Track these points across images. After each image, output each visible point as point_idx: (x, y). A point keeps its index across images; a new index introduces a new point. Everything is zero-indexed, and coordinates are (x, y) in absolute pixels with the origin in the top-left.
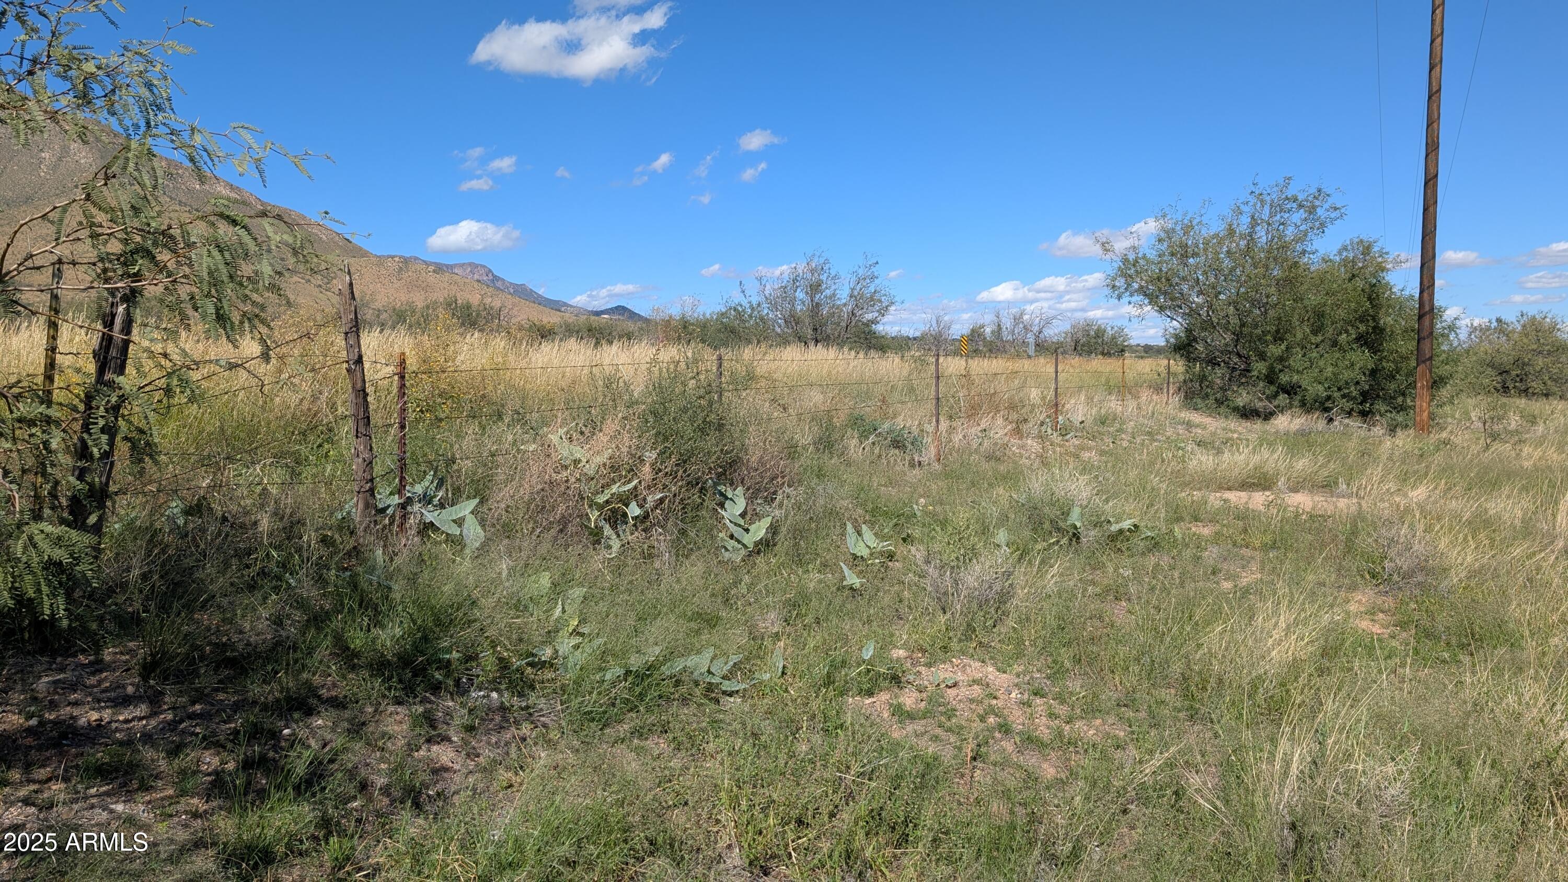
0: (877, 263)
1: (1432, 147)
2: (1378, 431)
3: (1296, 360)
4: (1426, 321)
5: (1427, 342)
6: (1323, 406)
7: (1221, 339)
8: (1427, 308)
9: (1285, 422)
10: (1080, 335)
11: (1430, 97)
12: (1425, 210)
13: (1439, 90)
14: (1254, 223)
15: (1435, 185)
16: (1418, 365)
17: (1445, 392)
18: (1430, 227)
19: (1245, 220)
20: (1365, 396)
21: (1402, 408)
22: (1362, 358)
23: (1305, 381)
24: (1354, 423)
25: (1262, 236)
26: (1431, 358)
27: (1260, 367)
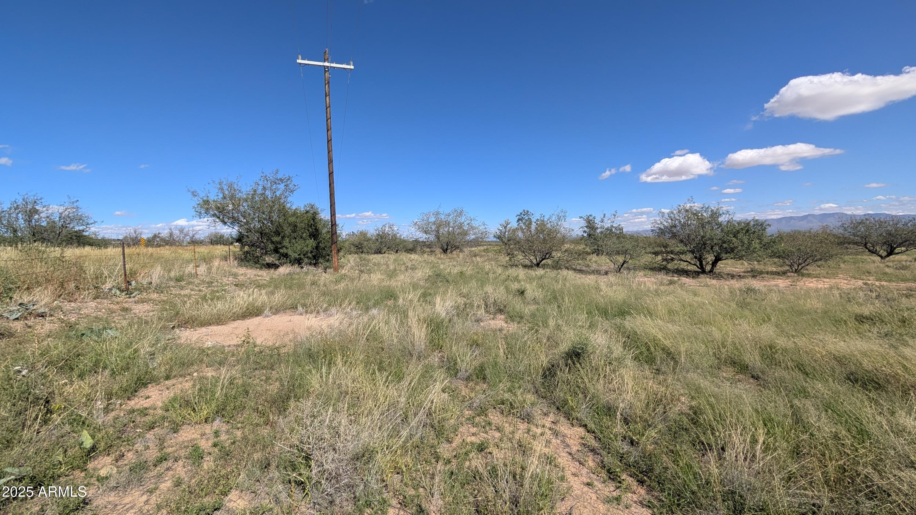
0: (78, 201)
1: (330, 161)
2: (320, 270)
3: (286, 242)
4: (334, 227)
5: (335, 235)
6: (299, 262)
7: (255, 237)
8: (334, 223)
9: (284, 270)
10: (213, 237)
11: (328, 142)
12: (330, 185)
13: (331, 140)
14: (264, 189)
15: (333, 176)
16: (332, 245)
17: (341, 254)
18: (332, 192)
19: (260, 187)
20: (314, 257)
21: (328, 261)
22: (312, 242)
23: (290, 253)
24: (312, 268)
25: (268, 193)
26: (336, 242)
27: (271, 247)
